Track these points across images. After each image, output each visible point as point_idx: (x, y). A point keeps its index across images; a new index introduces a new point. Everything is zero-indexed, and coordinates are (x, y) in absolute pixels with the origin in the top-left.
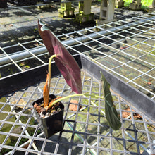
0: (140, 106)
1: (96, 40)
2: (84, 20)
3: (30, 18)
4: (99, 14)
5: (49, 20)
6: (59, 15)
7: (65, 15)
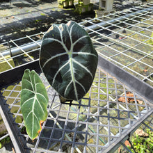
0: (132, 86)
1: (96, 32)
2: (83, 10)
3: (31, 9)
4: (98, 4)
5: (49, 11)
6: (58, 5)
7: (65, 6)
